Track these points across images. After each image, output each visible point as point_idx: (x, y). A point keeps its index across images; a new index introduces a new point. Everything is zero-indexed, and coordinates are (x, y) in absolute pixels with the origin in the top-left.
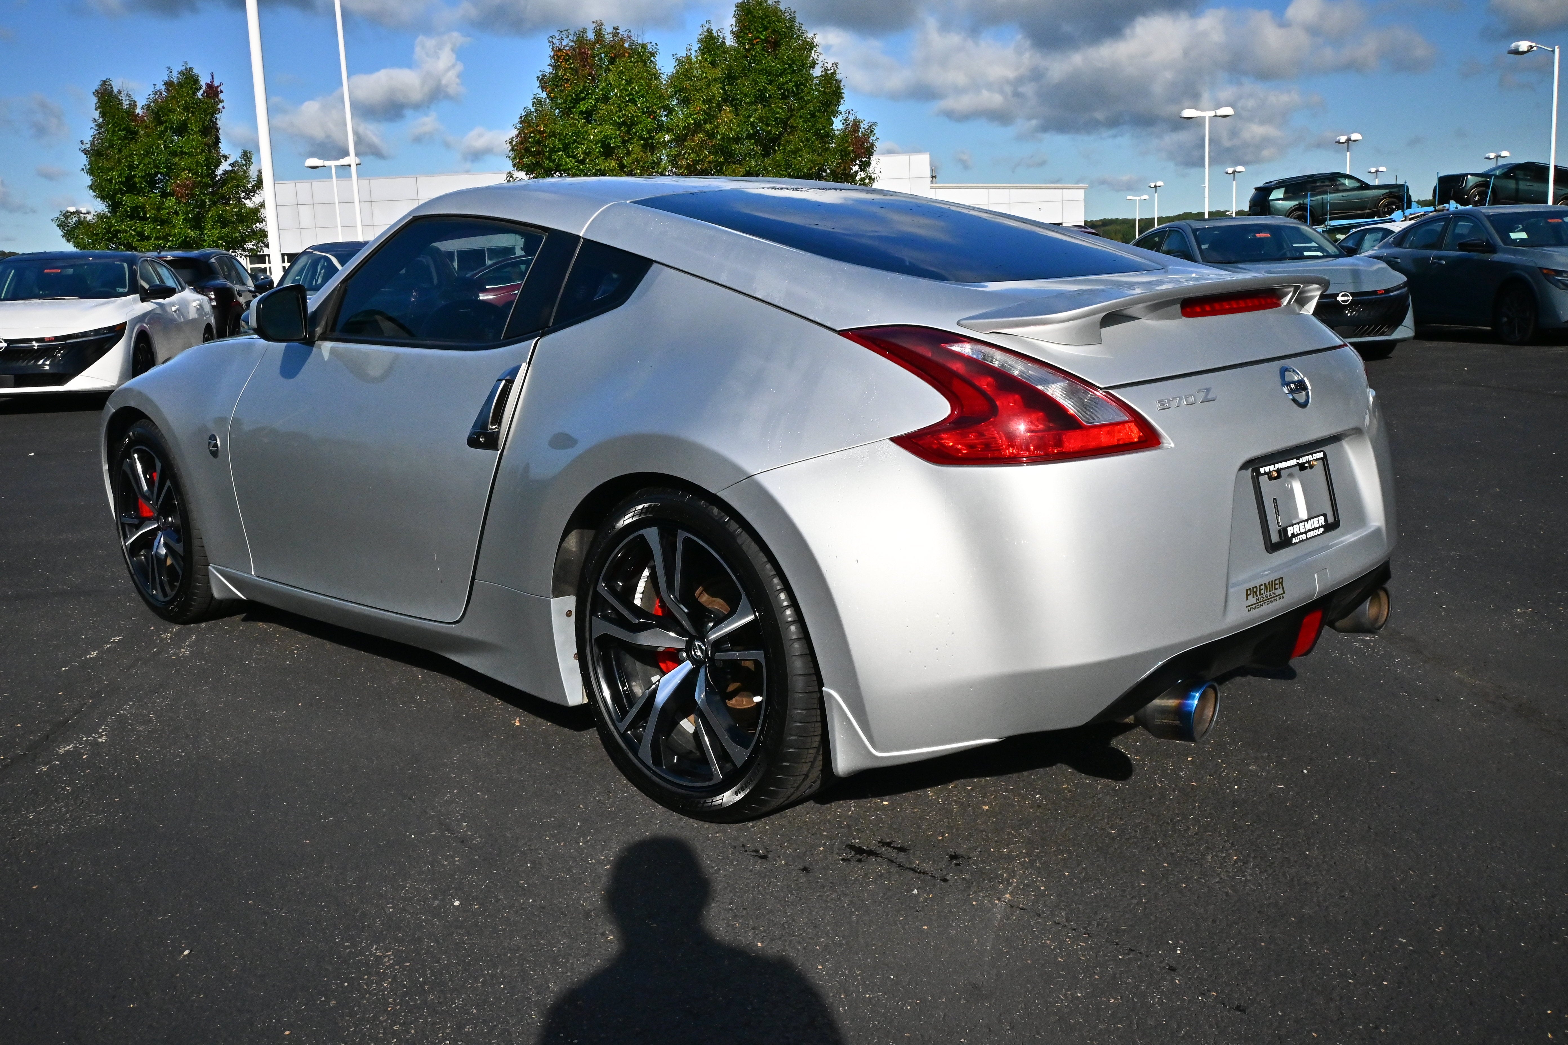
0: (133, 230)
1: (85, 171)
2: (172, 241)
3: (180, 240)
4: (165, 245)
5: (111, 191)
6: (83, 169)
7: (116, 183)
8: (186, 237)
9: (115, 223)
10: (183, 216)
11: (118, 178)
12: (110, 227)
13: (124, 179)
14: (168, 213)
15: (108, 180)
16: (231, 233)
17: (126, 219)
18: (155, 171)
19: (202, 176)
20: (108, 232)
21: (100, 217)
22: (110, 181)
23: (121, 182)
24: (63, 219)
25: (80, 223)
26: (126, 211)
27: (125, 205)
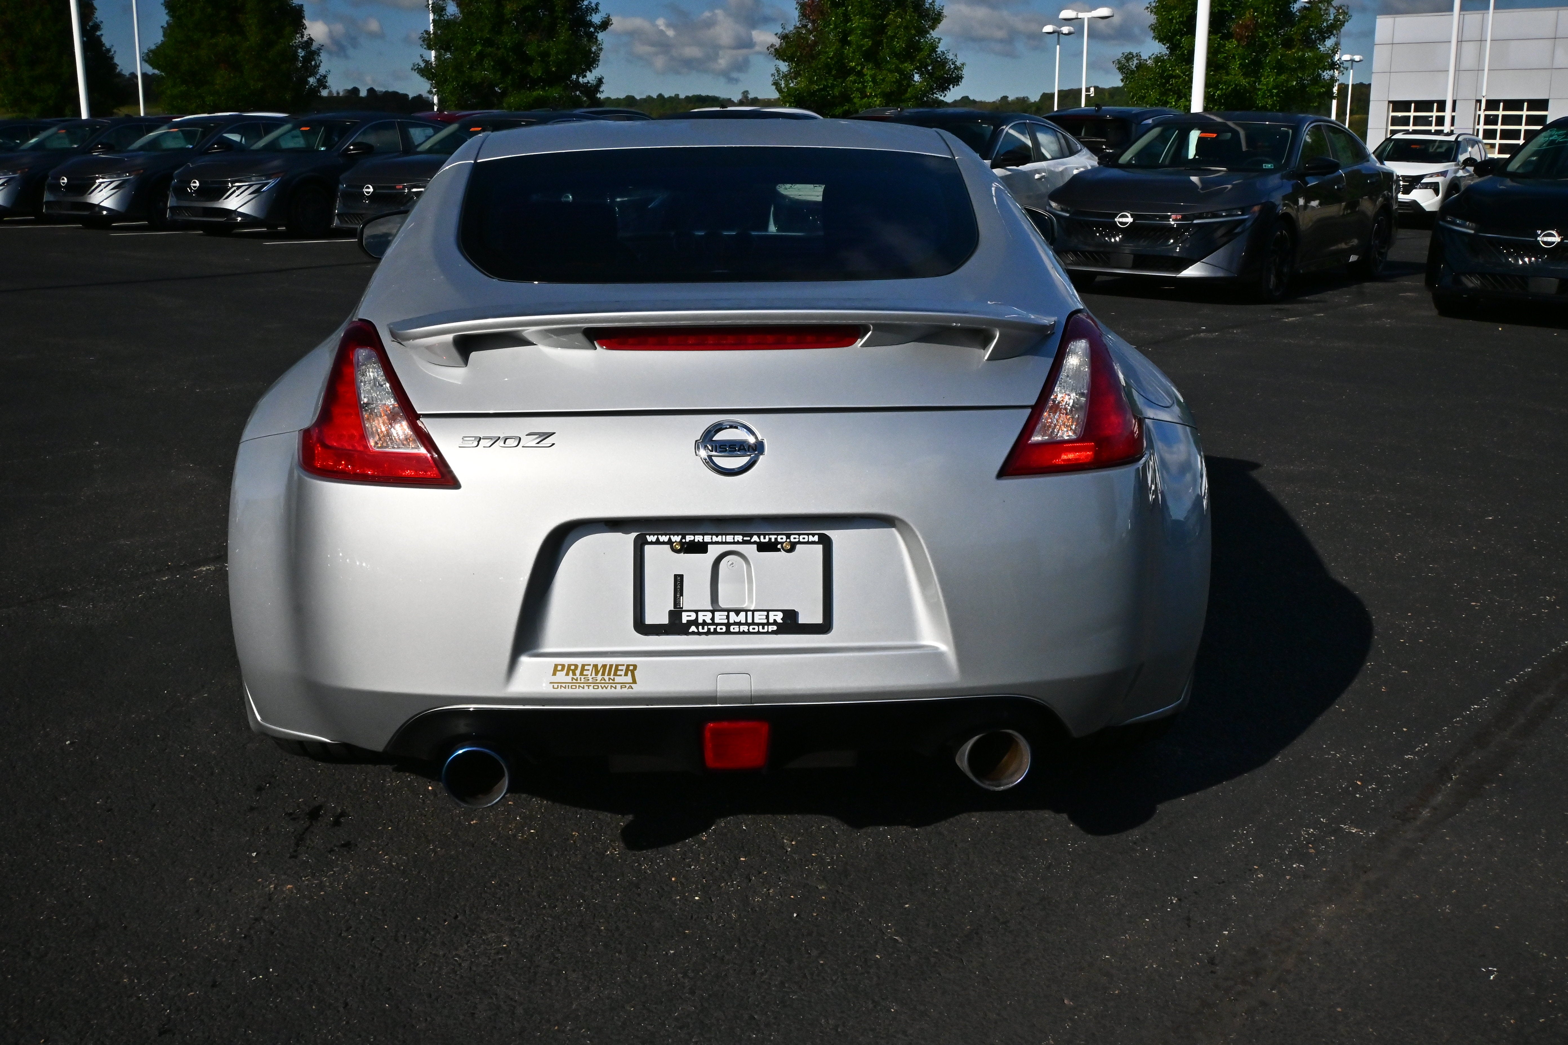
0: (1186, 76)
1: (1149, 10)
2: (1222, 89)
3: (1230, 88)
4: (1214, 93)
5: (1170, 32)
6: (1148, 8)
7: (1177, 23)
8: (1236, 85)
9: (1170, 67)
10: (1238, 61)
11: (1179, 18)
12: (1164, 72)
13: (1185, 19)
14: (1225, 58)
15: (1169, 19)
16: (1287, 81)
17: (1182, 62)
18: (1218, 9)
19: (1268, 15)
20: (1162, 76)
21: (1158, 59)
22: (1171, 20)
23: (1181, 22)
24: (1123, 61)
25: (1141, 66)
26: (1183, 54)
27: (1183, 47)
